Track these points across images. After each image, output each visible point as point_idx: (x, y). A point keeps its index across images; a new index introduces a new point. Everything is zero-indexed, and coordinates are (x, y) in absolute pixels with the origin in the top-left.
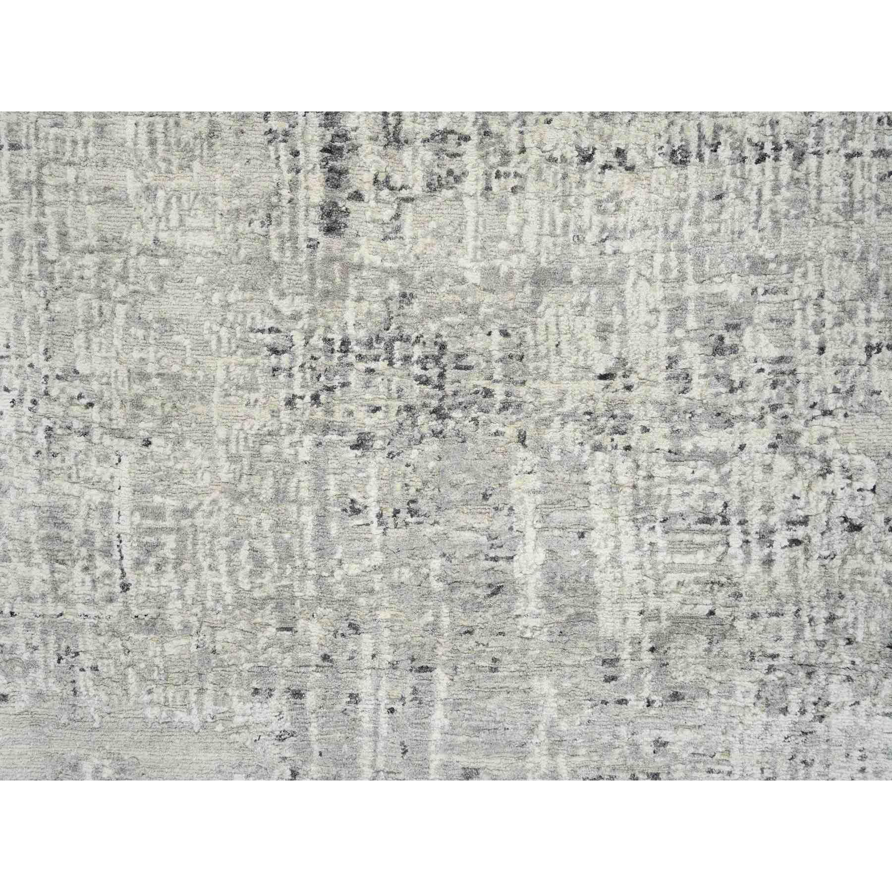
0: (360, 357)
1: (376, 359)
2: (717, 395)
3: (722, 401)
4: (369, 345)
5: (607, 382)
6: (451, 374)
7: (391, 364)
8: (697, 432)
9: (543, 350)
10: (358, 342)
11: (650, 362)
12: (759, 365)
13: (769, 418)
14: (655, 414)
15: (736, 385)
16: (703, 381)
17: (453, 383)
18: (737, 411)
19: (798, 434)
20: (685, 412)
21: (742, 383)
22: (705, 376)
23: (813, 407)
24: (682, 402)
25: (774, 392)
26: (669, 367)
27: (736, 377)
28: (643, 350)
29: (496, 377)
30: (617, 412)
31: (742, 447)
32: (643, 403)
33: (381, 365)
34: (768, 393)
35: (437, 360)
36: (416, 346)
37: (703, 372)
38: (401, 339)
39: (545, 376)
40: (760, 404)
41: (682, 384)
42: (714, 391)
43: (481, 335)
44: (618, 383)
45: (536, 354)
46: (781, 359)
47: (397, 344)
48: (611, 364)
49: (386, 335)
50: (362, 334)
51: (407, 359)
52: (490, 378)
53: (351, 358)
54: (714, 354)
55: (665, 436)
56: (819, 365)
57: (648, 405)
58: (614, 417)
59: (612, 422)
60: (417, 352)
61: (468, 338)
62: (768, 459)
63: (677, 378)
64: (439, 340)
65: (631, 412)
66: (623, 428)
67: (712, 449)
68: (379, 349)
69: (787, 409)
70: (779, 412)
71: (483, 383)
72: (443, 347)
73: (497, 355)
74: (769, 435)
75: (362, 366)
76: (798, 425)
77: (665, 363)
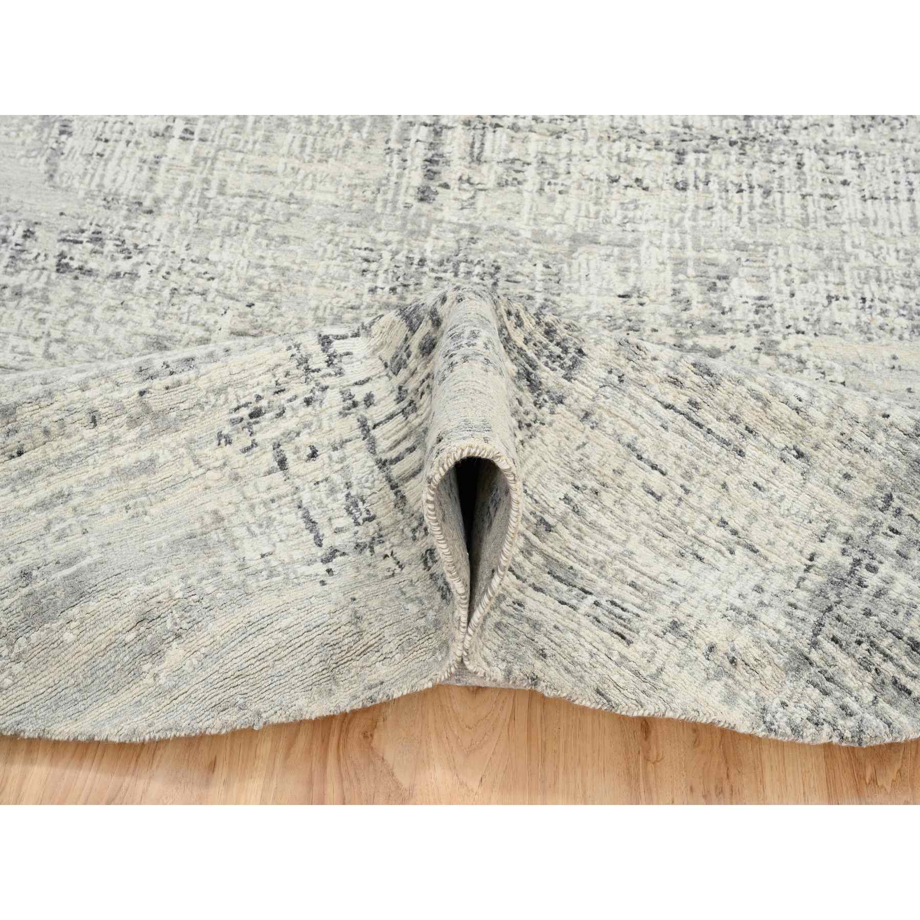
0: (433, 270)
1: (445, 271)
2: (712, 314)
3: (715, 319)
4: (441, 264)
5: (624, 299)
6: (502, 283)
7: (456, 275)
8: (696, 335)
9: (576, 277)
10: (432, 261)
11: (659, 291)
12: (744, 299)
13: (754, 332)
14: (662, 321)
15: (727, 309)
16: (700, 306)
17: (503, 289)
18: (729, 325)
19: (778, 343)
20: (687, 322)
21: (731, 310)
22: (703, 302)
23: (788, 327)
24: (685, 316)
25: (757, 317)
26: (674, 294)
27: (726, 304)
28: (654, 284)
29: (537, 289)
30: (633, 318)
31: (732, 347)
32: (653, 314)
33: (449, 275)
34: (752, 316)
35: (492, 275)
36: (478, 266)
37: (700, 300)
38: (466, 261)
39: (576, 292)
40: (746, 323)
41: (683, 306)
42: (710, 312)
43: (530, 265)
44: (634, 300)
45: (570, 279)
46: (760, 298)
47: (462, 265)
48: (628, 289)
49: (455, 259)
50: (437, 257)
51: (469, 273)
52: (533, 289)
53: (425, 269)
54: (709, 290)
55: (671, 336)
56: (791, 303)
57: (657, 316)
58: (630, 321)
59: (628, 323)
60: (478, 269)
61: (518, 266)
62: (754, 356)
63: (680, 302)
64: (496, 264)
65: (643, 318)
66: (637, 328)
67: (708, 346)
68: (449, 266)
69: (767, 328)
70: (762, 329)
71: (527, 291)
72: (498, 268)
73: (539, 277)
74: (755, 342)
75: (434, 275)
76: (778, 337)
77: (671, 292)
